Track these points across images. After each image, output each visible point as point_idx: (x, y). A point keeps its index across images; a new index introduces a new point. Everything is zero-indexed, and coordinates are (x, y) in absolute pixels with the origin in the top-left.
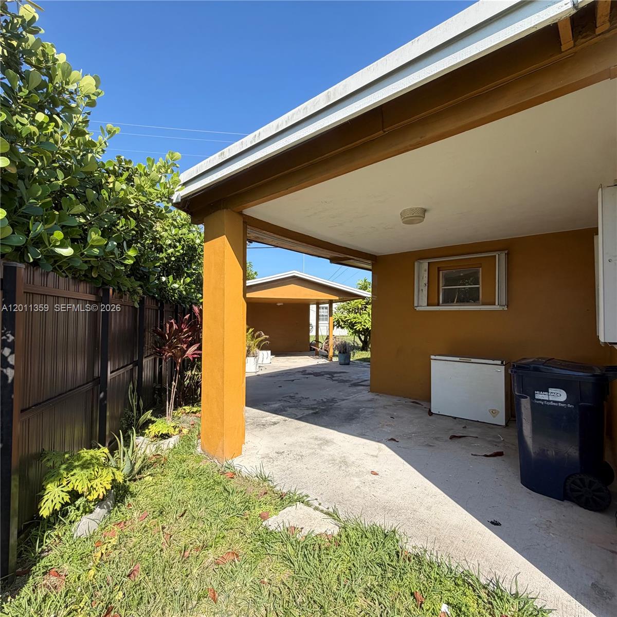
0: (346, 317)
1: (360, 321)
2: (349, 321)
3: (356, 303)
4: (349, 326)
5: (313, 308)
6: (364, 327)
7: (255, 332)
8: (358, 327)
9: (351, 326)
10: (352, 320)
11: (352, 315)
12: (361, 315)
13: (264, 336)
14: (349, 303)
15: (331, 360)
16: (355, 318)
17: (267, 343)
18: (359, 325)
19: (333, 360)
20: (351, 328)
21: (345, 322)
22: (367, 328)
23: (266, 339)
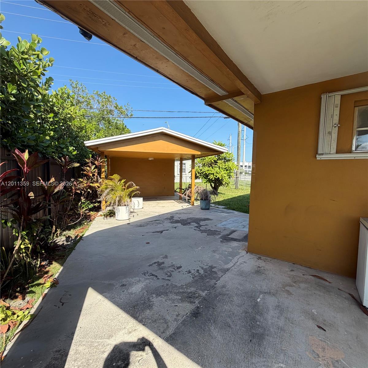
0: (201, 170)
1: (212, 172)
2: (204, 173)
3: (210, 158)
4: (203, 176)
5: (177, 164)
6: (215, 177)
7: (125, 183)
8: (211, 177)
9: (206, 176)
10: (206, 172)
11: (206, 168)
12: (213, 168)
13: (135, 187)
14: (204, 159)
15: (193, 205)
16: (208, 171)
17: (138, 193)
18: (212, 176)
19: (195, 204)
20: (205, 178)
21: (200, 174)
22: (218, 178)
23: (137, 190)
